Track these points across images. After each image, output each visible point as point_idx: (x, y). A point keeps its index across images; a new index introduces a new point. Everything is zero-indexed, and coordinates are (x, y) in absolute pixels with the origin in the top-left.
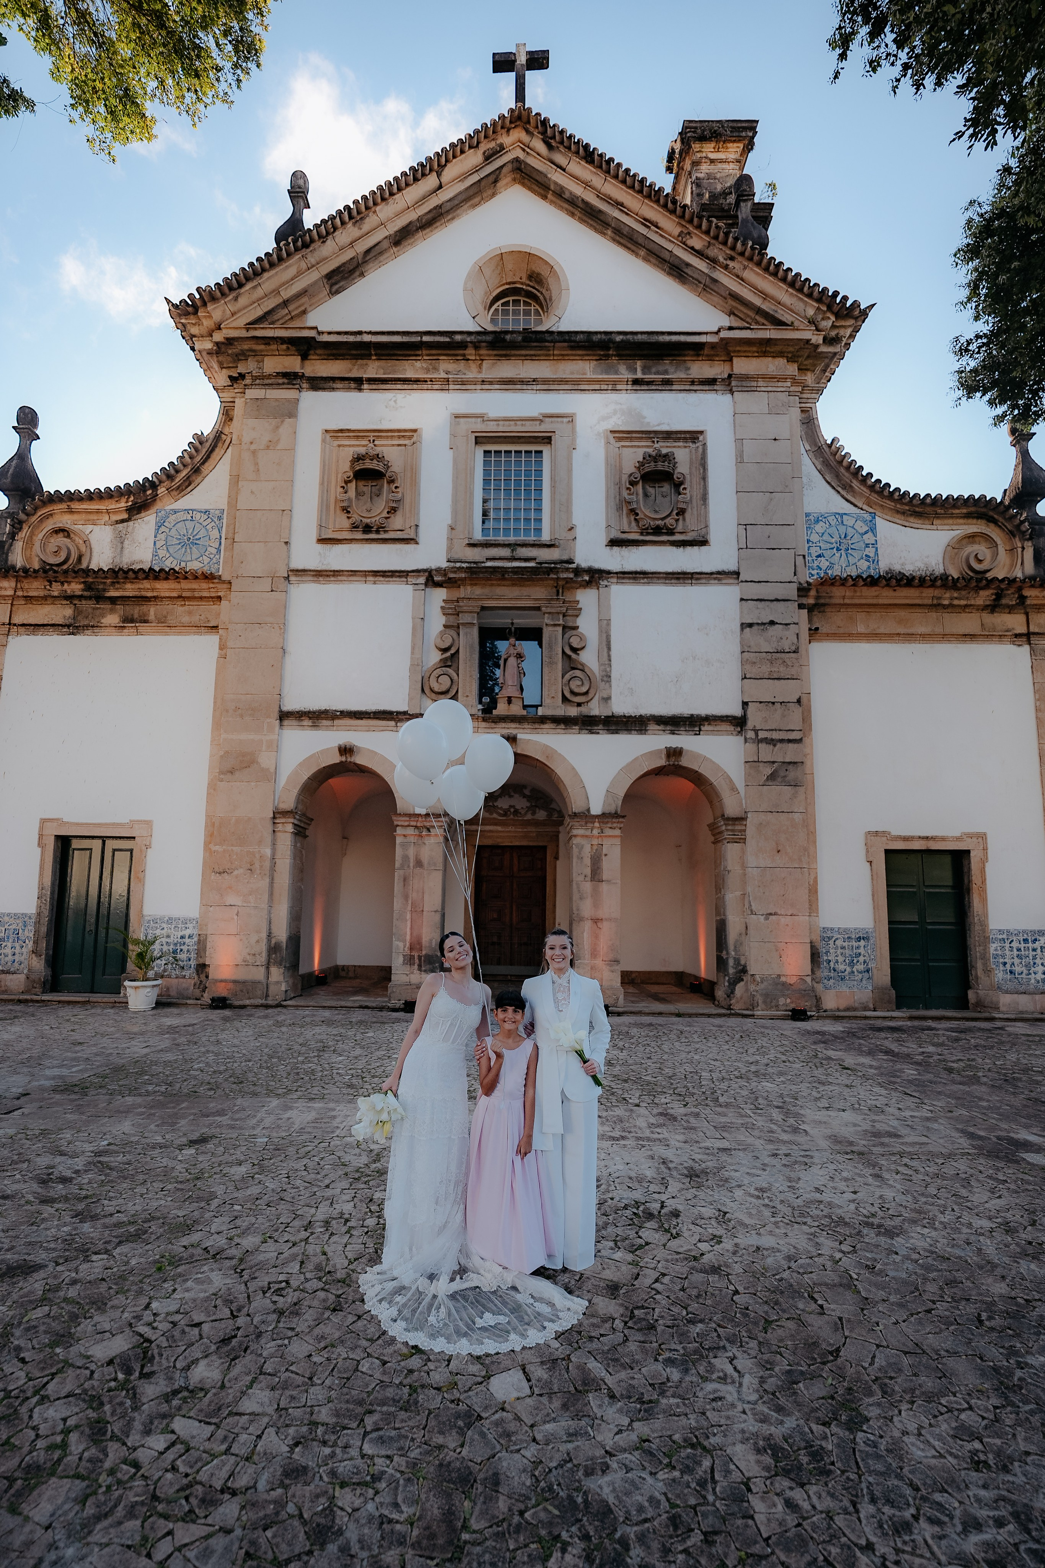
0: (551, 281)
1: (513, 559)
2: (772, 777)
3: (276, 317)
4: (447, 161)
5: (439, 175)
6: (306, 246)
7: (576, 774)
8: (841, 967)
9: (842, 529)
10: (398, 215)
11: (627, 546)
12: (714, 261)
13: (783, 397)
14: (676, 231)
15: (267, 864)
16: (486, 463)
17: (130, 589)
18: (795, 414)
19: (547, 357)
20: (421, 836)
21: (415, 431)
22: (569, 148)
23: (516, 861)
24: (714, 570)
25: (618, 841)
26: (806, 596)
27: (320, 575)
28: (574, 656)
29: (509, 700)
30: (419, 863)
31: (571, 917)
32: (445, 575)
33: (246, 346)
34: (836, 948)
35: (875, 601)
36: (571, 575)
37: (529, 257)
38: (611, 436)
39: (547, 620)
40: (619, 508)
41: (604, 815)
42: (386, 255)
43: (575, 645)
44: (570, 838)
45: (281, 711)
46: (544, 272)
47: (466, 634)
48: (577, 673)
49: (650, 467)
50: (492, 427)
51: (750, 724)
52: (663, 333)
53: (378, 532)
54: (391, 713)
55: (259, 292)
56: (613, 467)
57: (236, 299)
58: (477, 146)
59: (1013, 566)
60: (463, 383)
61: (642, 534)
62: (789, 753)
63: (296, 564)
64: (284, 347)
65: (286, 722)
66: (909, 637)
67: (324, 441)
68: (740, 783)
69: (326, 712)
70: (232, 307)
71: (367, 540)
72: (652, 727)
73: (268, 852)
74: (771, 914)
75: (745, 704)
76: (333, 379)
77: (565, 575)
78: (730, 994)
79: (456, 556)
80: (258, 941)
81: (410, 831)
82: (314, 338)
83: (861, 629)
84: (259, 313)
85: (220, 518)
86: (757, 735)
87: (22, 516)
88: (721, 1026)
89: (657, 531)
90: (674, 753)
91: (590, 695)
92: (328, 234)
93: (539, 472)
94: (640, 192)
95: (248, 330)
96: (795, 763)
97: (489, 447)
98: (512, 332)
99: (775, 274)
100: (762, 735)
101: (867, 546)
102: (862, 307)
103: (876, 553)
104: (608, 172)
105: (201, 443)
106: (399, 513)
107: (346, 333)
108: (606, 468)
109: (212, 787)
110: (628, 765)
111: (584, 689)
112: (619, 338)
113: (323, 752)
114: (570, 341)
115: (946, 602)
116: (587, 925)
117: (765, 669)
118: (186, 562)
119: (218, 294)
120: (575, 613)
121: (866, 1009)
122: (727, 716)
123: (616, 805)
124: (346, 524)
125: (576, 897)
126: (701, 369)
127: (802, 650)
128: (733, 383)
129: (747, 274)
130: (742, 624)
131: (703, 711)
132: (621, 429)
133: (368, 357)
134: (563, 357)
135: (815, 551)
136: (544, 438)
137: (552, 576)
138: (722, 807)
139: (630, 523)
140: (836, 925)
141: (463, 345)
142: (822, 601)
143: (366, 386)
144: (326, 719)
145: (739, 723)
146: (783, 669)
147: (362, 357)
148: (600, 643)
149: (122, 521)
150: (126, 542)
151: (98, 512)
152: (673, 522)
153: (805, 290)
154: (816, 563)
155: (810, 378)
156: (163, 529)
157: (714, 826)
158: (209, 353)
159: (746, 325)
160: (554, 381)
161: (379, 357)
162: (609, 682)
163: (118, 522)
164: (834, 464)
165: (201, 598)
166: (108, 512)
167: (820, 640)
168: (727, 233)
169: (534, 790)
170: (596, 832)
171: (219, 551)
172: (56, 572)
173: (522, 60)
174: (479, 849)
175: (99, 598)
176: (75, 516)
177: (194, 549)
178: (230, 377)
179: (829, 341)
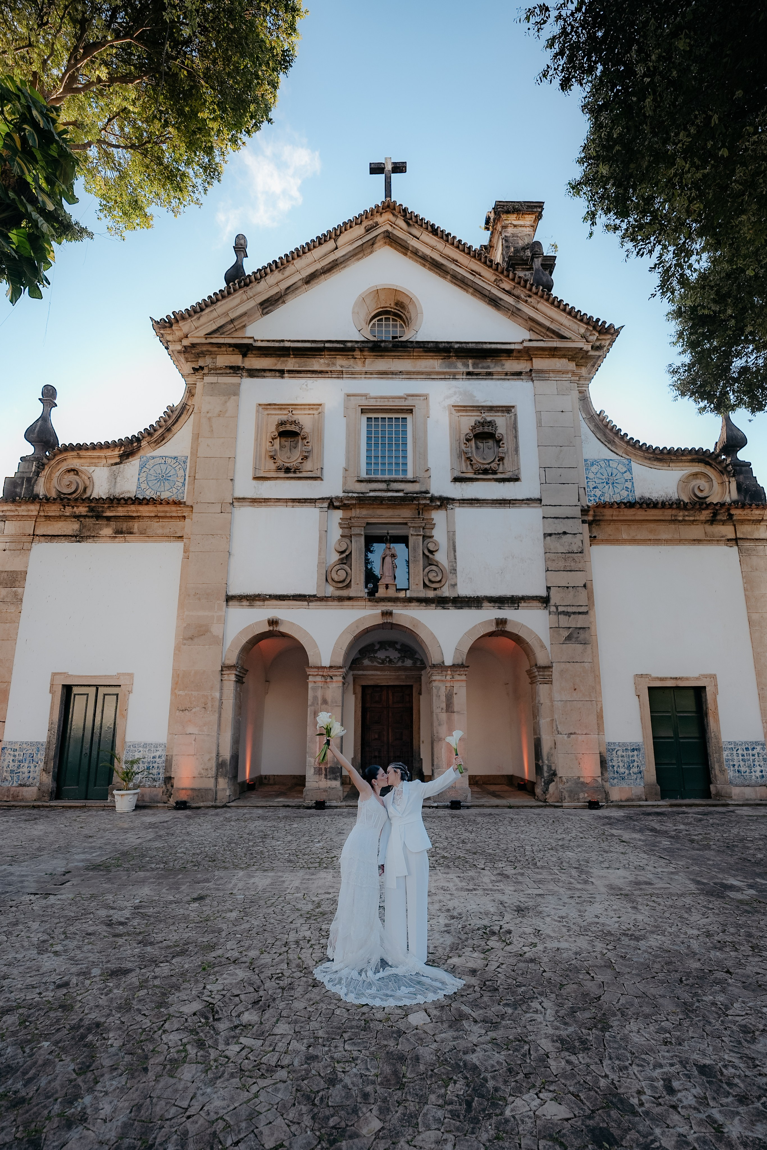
0: (411, 307)
1: (388, 490)
2: (569, 638)
3: (225, 330)
4: (341, 232)
5: (335, 241)
6: (246, 285)
7: (434, 638)
8: (622, 770)
9: (610, 470)
10: (309, 265)
11: (466, 482)
12: (518, 297)
13: (567, 383)
14: (493, 278)
15: (217, 704)
16: (369, 426)
17: (121, 511)
18: (575, 394)
19: (409, 357)
20: (326, 682)
21: (320, 405)
22: (421, 226)
23: (391, 697)
24: (525, 498)
25: (464, 684)
26: (587, 515)
27: (255, 501)
28: (431, 556)
29: (387, 586)
30: (325, 702)
31: (432, 738)
32: (342, 501)
33: (204, 349)
34: (618, 757)
35: (633, 518)
36: (428, 502)
37: (396, 292)
38: (453, 409)
39: (412, 531)
40: (460, 457)
41: (454, 665)
42: (300, 290)
43: (431, 549)
44: (431, 682)
45: (227, 595)
46: (406, 301)
47: (356, 541)
48: (433, 567)
49: (480, 430)
50: (372, 402)
51: (552, 602)
52: (486, 343)
53: (295, 472)
54: (305, 596)
55: (215, 314)
56: (454, 429)
57: (199, 318)
58: (361, 223)
59: (723, 493)
60: (352, 374)
61: (475, 473)
62: (579, 621)
63: (239, 493)
64: (231, 349)
65: (230, 603)
66: (657, 542)
67: (258, 411)
68: (547, 642)
69: (259, 595)
71: (288, 478)
72: (486, 604)
73: (217, 695)
74: (571, 734)
75: (548, 588)
76: (264, 370)
77: (424, 502)
78: (546, 791)
79: (349, 489)
80: (209, 760)
81: (319, 679)
82: (251, 344)
83: (625, 536)
84: (215, 327)
85: (185, 462)
86: (557, 609)
87: (45, 461)
88: (539, 815)
89: (485, 472)
90: (501, 622)
91: (443, 583)
92: (262, 277)
93: (405, 432)
94: (469, 254)
95: (206, 338)
96: (585, 628)
97: (370, 416)
98: (385, 341)
99: (558, 307)
100: (561, 609)
101: (626, 481)
102: (616, 328)
103: (633, 486)
104: (447, 241)
105: (172, 411)
106: (309, 459)
107: (273, 341)
108: (450, 430)
109: (178, 649)
110: (470, 631)
111: (438, 579)
112: (456, 346)
113: (256, 623)
114: (424, 347)
115: (680, 518)
116: (444, 745)
117: (561, 564)
118: (161, 492)
119: (187, 316)
120: (431, 527)
121: (640, 799)
122: (537, 597)
123: (462, 658)
124: (273, 467)
125: (435, 724)
126: (512, 365)
127: (586, 551)
128: (533, 375)
129: (539, 306)
130: (545, 534)
131: (520, 593)
132: (460, 404)
133: (288, 356)
134: (419, 357)
135: (592, 485)
136: (408, 410)
137: (415, 502)
138: (535, 659)
139: (467, 466)
140: (617, 741)
141: (352, 349)
142: (598, 518)
143: (286, 375)
144: (259, 600)
145: (545, 601)
146: (573, 564)
147: (283, 356)
148: (448, 547)
149: (116, 464)
150: (118, 478)
151: (99, 457)
152: (496, 466)
153: (578, 317)
154: (593, 493)
155: (583, 371)
156: (144, 469)
157: (529, 673)
158: (179, 352)
159: (542, 338)
160: (414, 373)
161: (296, 356)
162: (455, 573)
163: (112, 465)
164: (602, 427)
165: (171, 517)
166: (106, 458)
167: (597, 544)
168: (526, 281)
169: (403, 645)
170: (448, 677)
171: (184, 484)
172: (69, 499)
173: (389, 167)
174: (364, 688)
175: (98, 517)
176: (82, 461)
177: (166, 483)
178: (193, 368)
179: (595, 348)
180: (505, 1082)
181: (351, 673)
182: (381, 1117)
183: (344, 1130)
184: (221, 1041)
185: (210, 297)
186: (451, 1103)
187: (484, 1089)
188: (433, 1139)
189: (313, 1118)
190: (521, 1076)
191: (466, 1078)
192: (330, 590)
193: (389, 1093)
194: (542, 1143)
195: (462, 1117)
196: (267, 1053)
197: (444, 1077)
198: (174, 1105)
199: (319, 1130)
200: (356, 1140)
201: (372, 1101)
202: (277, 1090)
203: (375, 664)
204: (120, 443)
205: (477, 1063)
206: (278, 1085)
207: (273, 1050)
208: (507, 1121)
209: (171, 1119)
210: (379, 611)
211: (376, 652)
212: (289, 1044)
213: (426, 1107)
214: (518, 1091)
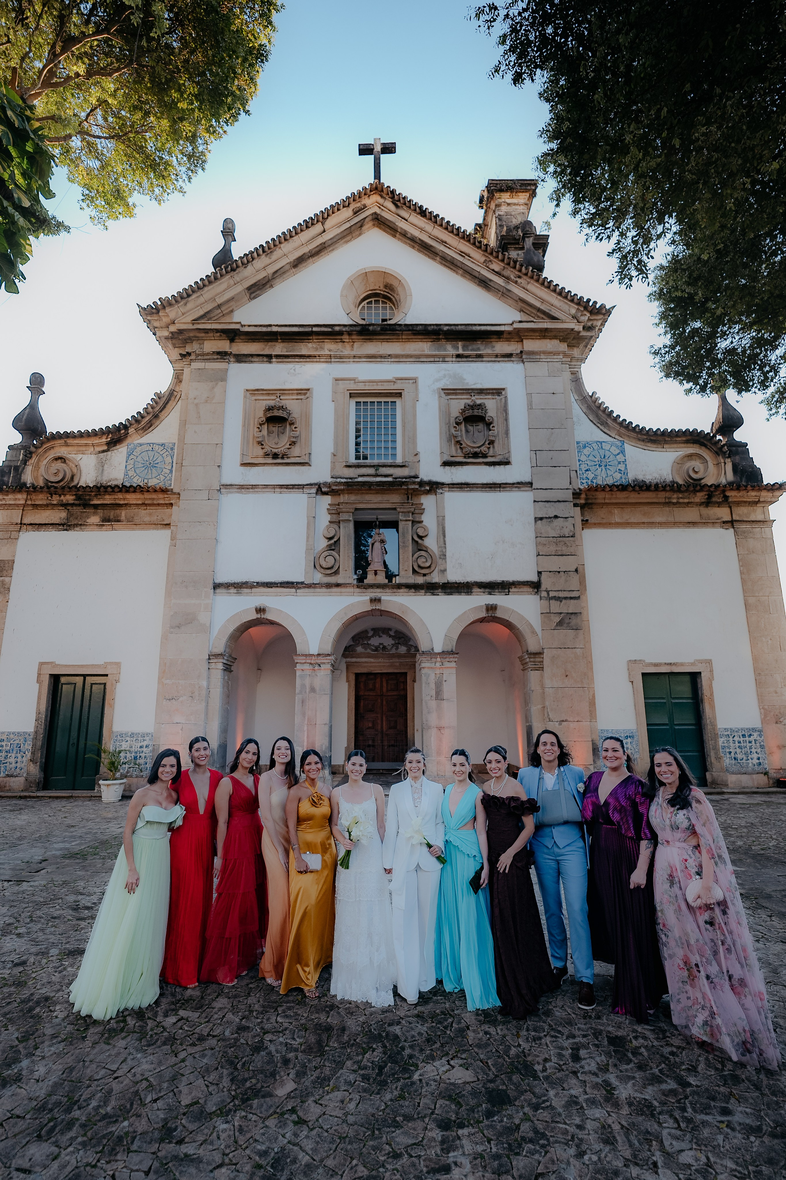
0: (400, 290)
1: (377, 475)
2: (560, 624)
3: (212, 315)
4: (328, 215)
5: (323, 224)
6: (233, 270)
7: (423, 624)
9: (602, 452)
10: (296, 249)
11: (455, 466)
12: (507, 278)
13: (558, 365)
14: (482, 259)
15: (204, 692)
16: (357, 410)
17: (108, 499)
18: (567, 375)
19: (398, 340)
20: (313, 670)
21: (308, 390)
22: (409, 207)
23: (385, 685)
24: (515, 481)
25: (453, 671)
26: (579, 498)
27: (242, 488)
28: (419, 541)
29: (376, 573)
30: (313, 690)
31: (422, 726)
32: (330, 487)
33: (192, 335)
35: (625, 501)
36: (417, 487)
37: (385, 274)
38: (442, 392)
39: (401, 517)
40: (449, 440)
41: (443, 652)
42: (288, 274)
43: (421, 534)
44: (423, 669)
45: (214, 583)
46: (395, 284)
47: (344, 527)
48: (423, 553)
49: (469, 413)
50: (361, 386)
51: (543, 587)
52: (475, 325)
53: (283, 458)
54: (292, 583)
55: (202, 300)
56: (445, 412)
57: (186, 304)
58: (348, 206)
59: (718, 475)
60: (341, 358)
61: (465, 457)
62: (571, 606)
63: (226, 481)
64: (218, 334)
65: (218, 591)
66: (651, 525)
67: (245, 397)
68: (538, 628)
69: (246, 583)
70: (183, 310)
71: (275, 464)
72: (476, 590)
73: (204, 684)
74: (561, 720)
75: (539, 573)
76: (251, 355)
77: (412, 487)
79: (337, 474)
81: (307, 667)
82: (239, 329)
83: (617, 520)
84: (201, 313)
85: (172, 449)
86: (548, 594)
87: (33, 449)
89: (475, 455)
90: (491, 608)
91: (432, 569)
92: (248, 262)
93: (394, 416)
94: (457, 235)
95: (193, 324)
96: (576, 613)
97: (359, 400)
98: (373, 325)
99: (548, 287)
100: (551, 594)
101: (619, 463)
102: (606, 308)
103: (625, 468)
104: (436, 222)
105: (159, 398)
106: (297, 445)
107: (261, 326)
108: (439, 414)
109: (165, 638)
110: (459, 617)
111: (428, 564)
112: (446, 328)
113: (244, 611)
114: (413, 330)
115: (674, 501)
116: (434, 732)
117: (552, 549)
118: (148, 479)
119: (174, 302)
120: (420, 511)
122: (527, 582)
123: (452, 645)
124: (261, 453)
125: (425, 712)
126: (502, 347)
127: (577, 535)
128: (524, 357)
129: (529, 287)
130: (535, 518)
131: (510, 578)
132: (448, 387)
133: (276, 340)
134: (408, 340)
135: (584, 467)
136: (396, 393)
137: (404, 487)
138: (526, 645)
139: (457, 450)
140: (610, 728)
141: (341, 333)
142: (590, 501)
143: (274, 360)
144: (247, 588)
145: (536, 586)
146: (564, 548)
147: (271, 340)
148: (438, 532)
149: (103, 451)
150: (106, 466)
151: (86, 445)
152: (486, 449)
153: (569, 297)
154: (585, 475)
155: (576, 352)
156: (132, 456)
157: (521, 659)
158: (166, 338)
159: (532, 319)
160: (403, 356)
161: (283, 340)
162: (445, 559)
163: (100, 452)
164: (594, 408)
165: (159, 505)
166: (93, 445)
167: (589, 528)
168: (515, 262)
169: (396, 632)
170: (438, 665)
171: (171, 471)
172: (56, 488)
173: (378, 148)
174: (357, 675)
175: (86, 505)
176: (70, 449)
177: (154, 470)
178: (180, 354)
179: (586, 328)
180: (421, 1050)
181: (344, 660)
182: (296, 1080)
183: (259, 1091)
184: (160, 1013)
185: (196, 283)
186: (365, 1068)
187: (399, 1057)
188: (338, 1099)
189: (232, 1080)
190: (438, 1045)
191: (385, 1046)
192: (318, 577)
193: (309, 1060)
194: (440, 1102)
195: (371, 1080)
196: (201, 1024)
197: (364, 1046)
198: (104, 1068)
199: (235, 1090)
200: (268, 1099)
201: (291, 1066)
202: (204, 1056)
203: (369, 651)
204: (107, 432)
205: (399, 1034)
206: (206, 1052)
207: (207, 1022)
208: (413, 1083)
209: (98, 1080)
210: (368, 598)
211: (369, 638)
212: (224, 1016)
213: (341, 1071)
214: (432, 1058)
